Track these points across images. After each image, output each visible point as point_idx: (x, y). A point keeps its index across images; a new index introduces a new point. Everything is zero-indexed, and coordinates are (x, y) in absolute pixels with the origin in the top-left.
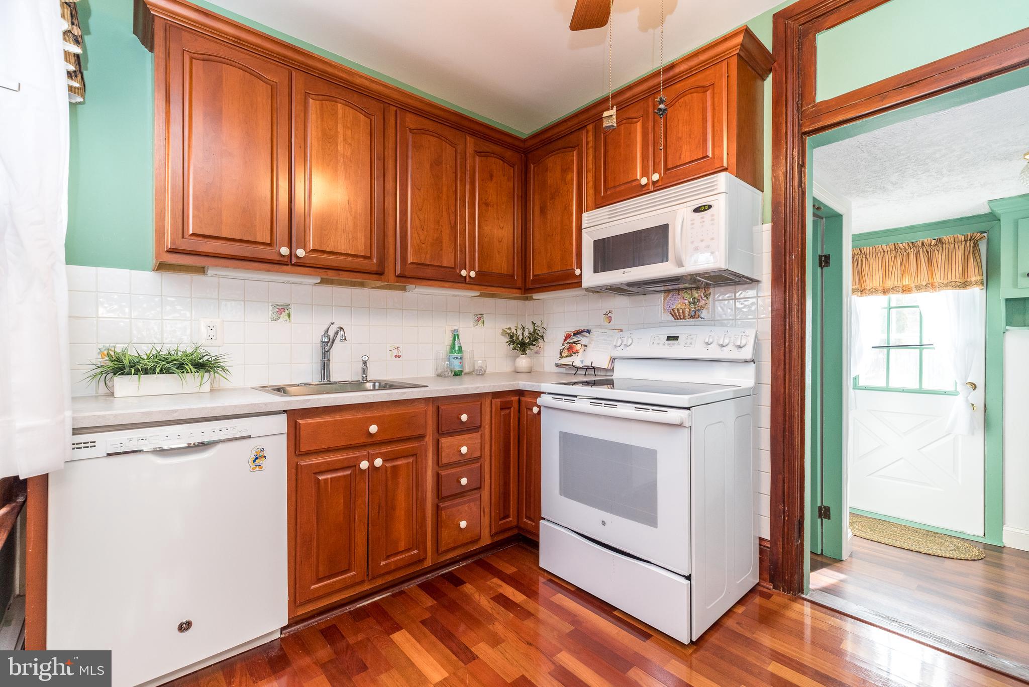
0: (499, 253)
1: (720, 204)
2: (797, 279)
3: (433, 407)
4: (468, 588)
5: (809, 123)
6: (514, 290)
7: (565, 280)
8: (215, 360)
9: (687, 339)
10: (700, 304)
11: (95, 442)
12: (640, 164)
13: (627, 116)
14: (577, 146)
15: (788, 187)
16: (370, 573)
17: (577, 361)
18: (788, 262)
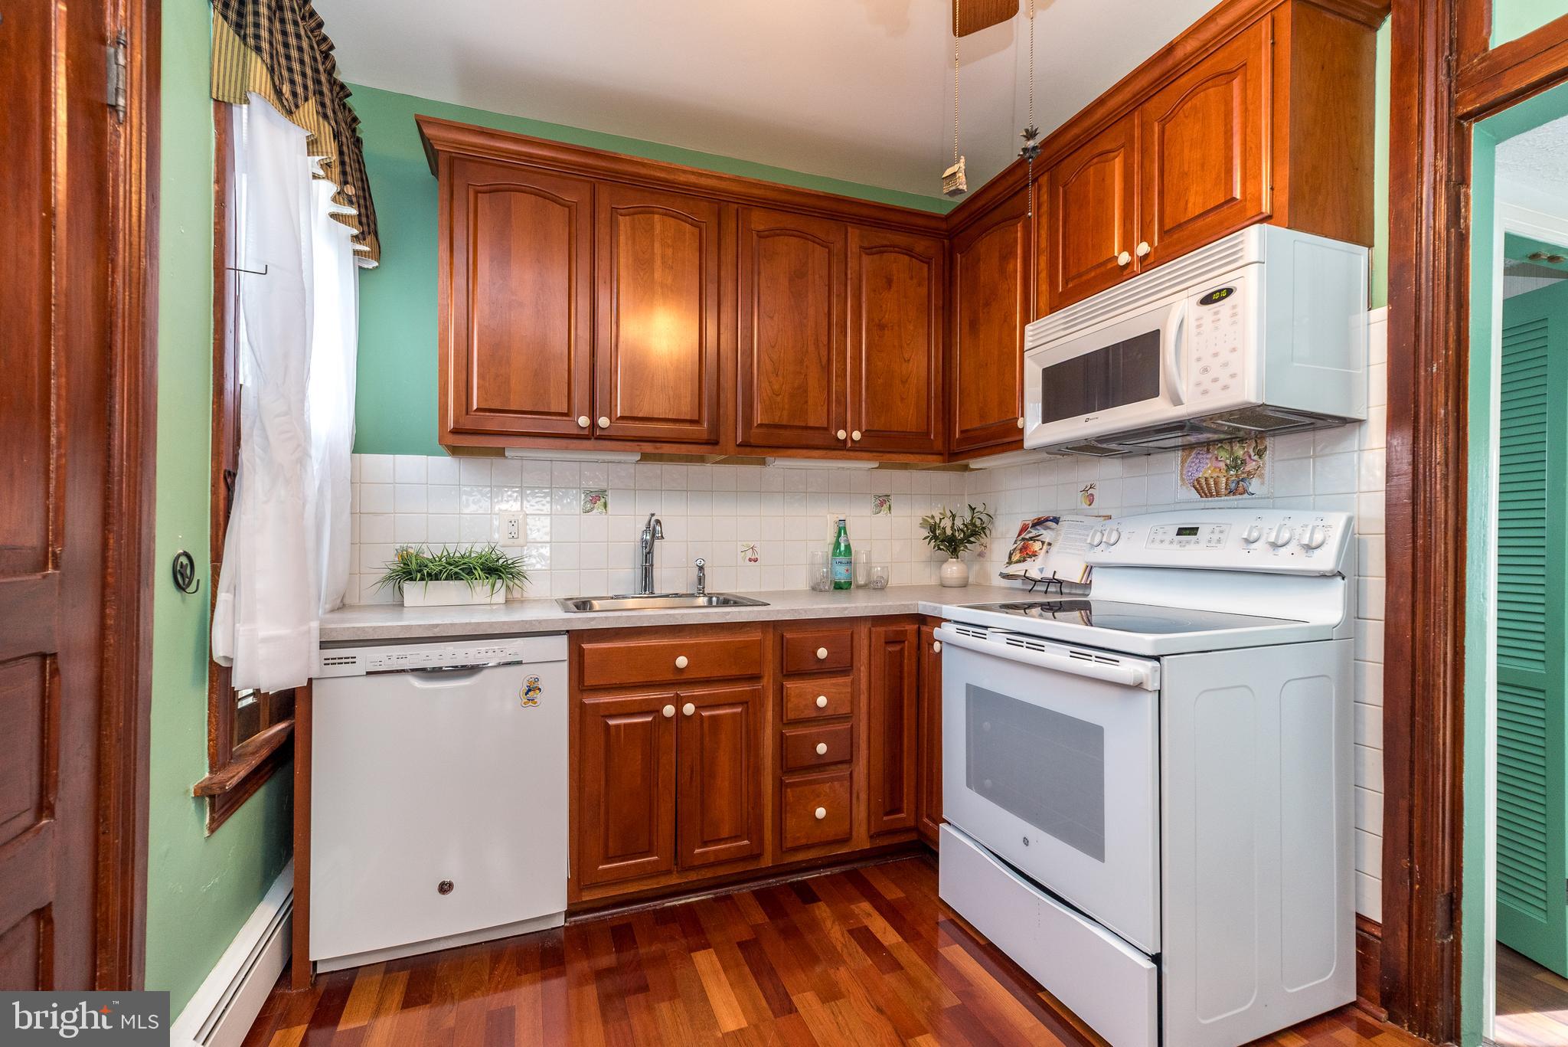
0: (902, 399)
1: (1249, 285)
2: (1443, 411)
3: (774, 635)
4: (822, 911)
5: (1473, 95)
6: (929, 456)
7: (1005, 437)
8: (513, 563)
9: (1213, 532)
10: (1248, 468)
11: (355, 658)
12: (1119, 229)
13: (1096, 151)
14: (1020, 214)
15: (1424, 231)
16: (679, 860)
17: (1034, 569)
18: (1422, 380)
